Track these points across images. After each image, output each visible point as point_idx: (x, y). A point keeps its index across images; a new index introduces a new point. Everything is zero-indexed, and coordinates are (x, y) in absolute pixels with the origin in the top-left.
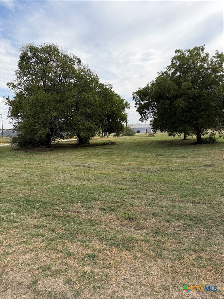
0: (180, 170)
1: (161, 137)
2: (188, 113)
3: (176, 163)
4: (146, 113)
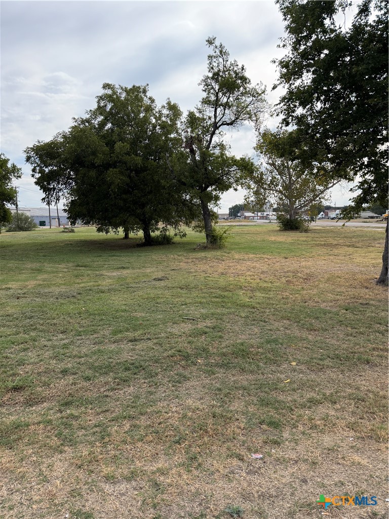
0: (115, 290)
1: (87, 234)
2: (129, 196)
3: (110, 277)
4: (54, 189)
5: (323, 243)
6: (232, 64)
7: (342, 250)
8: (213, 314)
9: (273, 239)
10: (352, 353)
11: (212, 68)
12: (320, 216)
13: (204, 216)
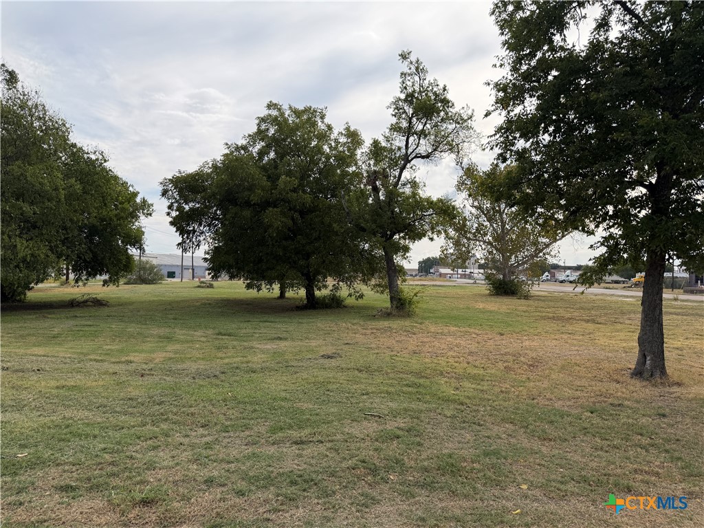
0: (270, 370)
2: (290, 242)
3: (263, 352)
4: (194, 231)
5: (551, 315)
6: (430, 84)
7: (579, 327)
8: (406, 410)
9: (481, 307)
10: (605, 475)
11: (405, 88)
12: (544, 277)
13: (388, 272)
